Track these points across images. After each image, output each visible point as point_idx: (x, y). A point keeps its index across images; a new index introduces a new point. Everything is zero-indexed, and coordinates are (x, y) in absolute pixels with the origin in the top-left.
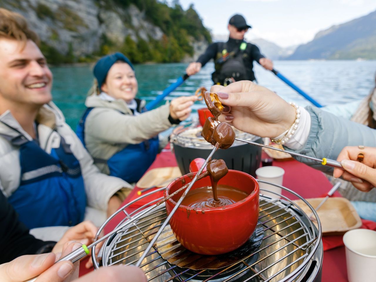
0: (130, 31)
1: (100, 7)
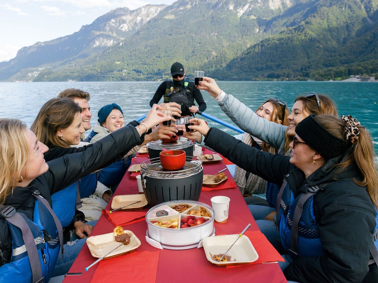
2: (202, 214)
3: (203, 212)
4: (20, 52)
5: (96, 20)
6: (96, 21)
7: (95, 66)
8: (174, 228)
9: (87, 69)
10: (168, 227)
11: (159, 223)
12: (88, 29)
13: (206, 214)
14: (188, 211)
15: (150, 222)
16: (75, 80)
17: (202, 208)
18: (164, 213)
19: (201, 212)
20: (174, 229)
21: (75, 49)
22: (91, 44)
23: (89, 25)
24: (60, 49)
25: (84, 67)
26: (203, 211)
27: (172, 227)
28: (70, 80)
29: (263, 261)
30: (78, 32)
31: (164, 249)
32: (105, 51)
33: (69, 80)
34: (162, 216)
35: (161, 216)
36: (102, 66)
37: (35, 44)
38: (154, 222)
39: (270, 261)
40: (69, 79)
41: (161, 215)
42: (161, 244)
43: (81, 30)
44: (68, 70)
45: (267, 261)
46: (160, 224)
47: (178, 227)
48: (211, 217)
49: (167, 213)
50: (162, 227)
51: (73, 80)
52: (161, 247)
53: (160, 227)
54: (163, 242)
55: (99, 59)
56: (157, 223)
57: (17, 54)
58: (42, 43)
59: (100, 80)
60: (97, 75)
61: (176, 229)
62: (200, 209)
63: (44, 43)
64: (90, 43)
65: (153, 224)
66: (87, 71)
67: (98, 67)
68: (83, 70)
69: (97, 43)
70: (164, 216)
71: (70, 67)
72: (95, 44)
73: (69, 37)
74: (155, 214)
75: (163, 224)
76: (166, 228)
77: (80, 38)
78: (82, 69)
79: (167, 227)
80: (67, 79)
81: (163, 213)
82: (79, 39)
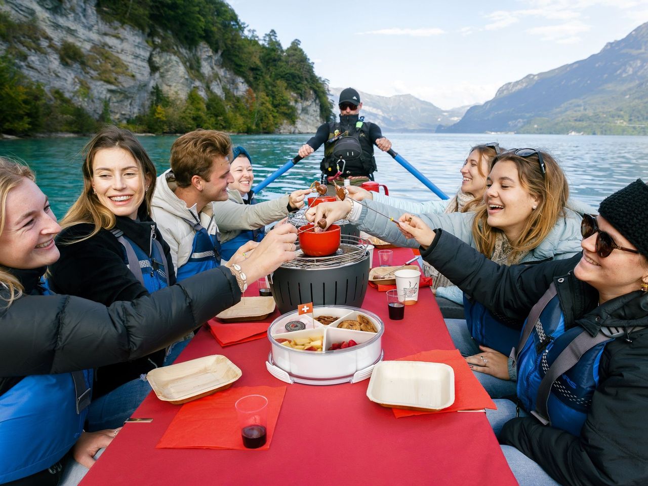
0: (197, 83)
1: (155, 47)
2: (362, 328)
3: (363, 324)
4: (500, 91)
5: (634, 30)
6: (634, 33)
7: (621, 110)
8: (315, 350)
9: (605, 116)
10: (305, 349)
11: (290, 342)
12: (617, 48)
13: (370, 328)
14: (339, 323)
15: (276, 340)
16: (582, 133)
17: (362, 318)
18: (299, 325)
19: (361, 324)
20: (316, 352)
21: (589, 82)
22: (618, 72)
23: (619, 41)
24: (563, 83)
25: (600, 112)
26: (364, 322)
27: (311, 349)
28: (573, 133)
29: (460, 409)
30: (599, 53)
31: (295, 383)
32: (642, 84)
33: (571, 132)
34: (296, 330)
35: (293, 330)
36: (633, 110)
37: (524, 78)
38: (281, 341)
39: (470, 408)
40: (573, 131)
41: (293, 328)
42: (290, 374)
43: (604, 51)
44: (573, 117)
45: (467, 408)
46: (292, 343)
47: (322, 349)
48: (376, 332)
49: (303, 326)
50: (295, 350)
51: (577, 133)
52: (289, 380)
53: (290, 348)
54: (294, 372)
55: (629, 98)
56: (287, 342)
57: (496, 94)
58: (534, 76)
59: (626, 133)
60: (623, 125)
61: (319, 351)
62: (358, 319)
63: (539, 75)
64: (616, 71)
65: (279, 344)
66: (605, 118)
67: (625, 112)
68: (598, 116)
69: (629, 70)
70: (299, 330)
71: (576, 111)
72: (626, 73)
73: (581, 63)
74: (284, 328)
75: (296, 344)
76: (302, 351)
77: (600, 63)
78: (596, 116)
79: (303, 349)
80: (568, 131)
81: (297, 326)
82: (597, 65)
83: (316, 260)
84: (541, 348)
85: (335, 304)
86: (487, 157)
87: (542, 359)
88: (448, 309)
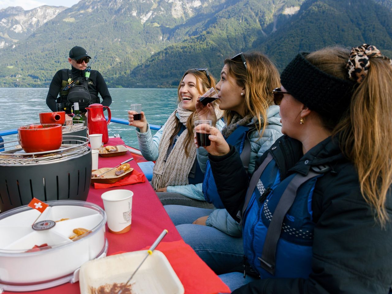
31: (5, 291)
42: (1, 283)
83: (35, 155)
84: (262, 199)
85: (58, 199)
86: (201, 80)
87: (264, 207)
88: (170, 199)
